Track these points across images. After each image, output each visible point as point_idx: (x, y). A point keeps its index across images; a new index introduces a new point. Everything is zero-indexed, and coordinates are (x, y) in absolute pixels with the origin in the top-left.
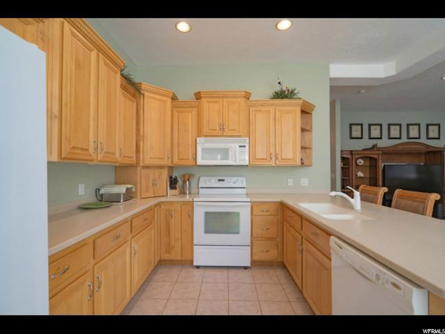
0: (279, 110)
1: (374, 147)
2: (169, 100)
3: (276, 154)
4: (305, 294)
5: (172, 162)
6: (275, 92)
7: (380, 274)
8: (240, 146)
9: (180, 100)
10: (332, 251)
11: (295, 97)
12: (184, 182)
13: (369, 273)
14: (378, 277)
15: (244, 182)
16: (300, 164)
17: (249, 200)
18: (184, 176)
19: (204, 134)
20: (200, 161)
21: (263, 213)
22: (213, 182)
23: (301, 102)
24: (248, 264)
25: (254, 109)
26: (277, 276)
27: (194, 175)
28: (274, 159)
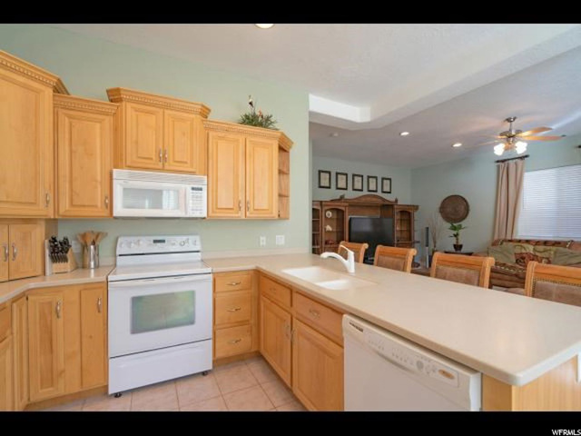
0: (251, 141)
1: (342, 197)
2: (49, 92)
3: (246, 203)
4: (297, 391)
5: (56, 210)
6: (246, 116)
7: (423, 361)
8: (193, 189)
9: (72, 96)
10: (345, 334)
11: (271, 126)
12: (85, 247)
13: (405, 361)
14: (420, 365)
15: (198, 243)
16: (277, 217)
17: (209, 270)
18: (84, 236)
19: (128, 163)
20: (119, 210)
21: (231, 288)
22: (145, 244)
23: (279, 134)
24: (209, 367)
25: (215, 134)
26: (253, 374)
27: (106, 235)
28: (243, 209)
